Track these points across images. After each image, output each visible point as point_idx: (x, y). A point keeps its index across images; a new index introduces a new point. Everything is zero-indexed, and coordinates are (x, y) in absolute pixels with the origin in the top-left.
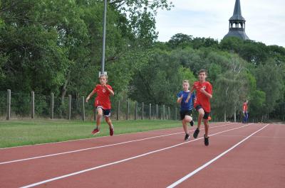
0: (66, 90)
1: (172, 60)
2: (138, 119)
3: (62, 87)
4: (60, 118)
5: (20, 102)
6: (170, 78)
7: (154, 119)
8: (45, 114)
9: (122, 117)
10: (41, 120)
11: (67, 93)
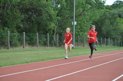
0: (56, 32)
1: (114, 14)
3: (54, 30)
4: (53, 46)
5: (31, 39)
6: (112, 24)
7: (104, 46)
8: (45, 44)
9: (86, 45)
10: (43, 48)
11: (57, 33)
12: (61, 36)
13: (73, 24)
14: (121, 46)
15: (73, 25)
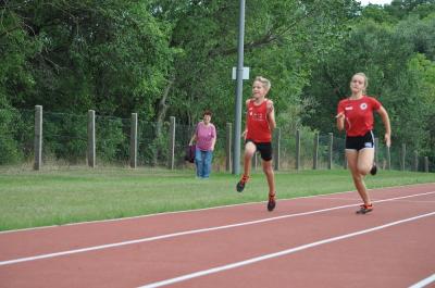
0: (166, 107)
1: (397, 42)
2: (321, 167)
3: (158, 100)
4: (152, 165)
5: (66, 133)
6: (392, 82)
8: (122, 156)
9: (285, 165)
10: (114, 169)
11: (169, 113)
12: (187, 123)
13: (234, 77)
14: (424, 171)
15: (236, 82)
